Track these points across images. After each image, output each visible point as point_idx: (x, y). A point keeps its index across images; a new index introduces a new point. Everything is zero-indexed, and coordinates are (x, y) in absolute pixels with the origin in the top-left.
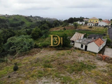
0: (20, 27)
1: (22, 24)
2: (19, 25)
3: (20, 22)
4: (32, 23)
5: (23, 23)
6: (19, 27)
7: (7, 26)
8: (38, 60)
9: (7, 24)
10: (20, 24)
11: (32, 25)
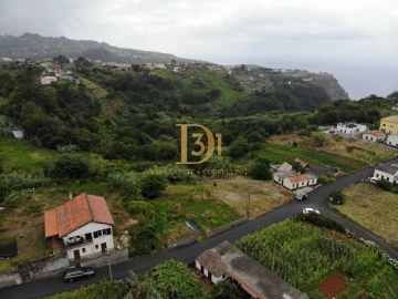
0: (209, 105)
1: (213, 96)
2: (207, 101)
3: (209, 91)
4: (241, 96)
5: (216, 94)
6: (204, 105)
7: (176, 101)
8: (231, 184)
9: (177, 94)
10: (209, 97)
11: (239, 101)
